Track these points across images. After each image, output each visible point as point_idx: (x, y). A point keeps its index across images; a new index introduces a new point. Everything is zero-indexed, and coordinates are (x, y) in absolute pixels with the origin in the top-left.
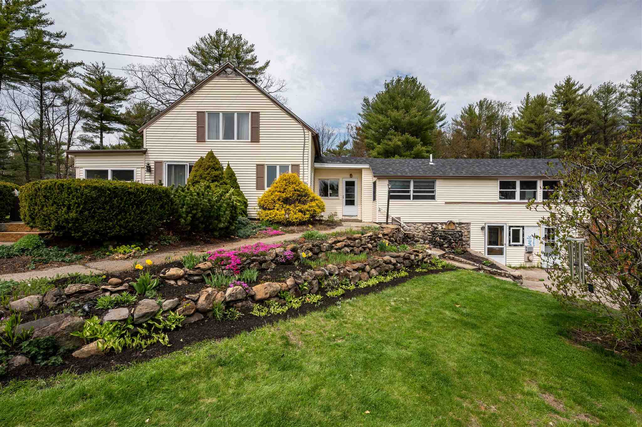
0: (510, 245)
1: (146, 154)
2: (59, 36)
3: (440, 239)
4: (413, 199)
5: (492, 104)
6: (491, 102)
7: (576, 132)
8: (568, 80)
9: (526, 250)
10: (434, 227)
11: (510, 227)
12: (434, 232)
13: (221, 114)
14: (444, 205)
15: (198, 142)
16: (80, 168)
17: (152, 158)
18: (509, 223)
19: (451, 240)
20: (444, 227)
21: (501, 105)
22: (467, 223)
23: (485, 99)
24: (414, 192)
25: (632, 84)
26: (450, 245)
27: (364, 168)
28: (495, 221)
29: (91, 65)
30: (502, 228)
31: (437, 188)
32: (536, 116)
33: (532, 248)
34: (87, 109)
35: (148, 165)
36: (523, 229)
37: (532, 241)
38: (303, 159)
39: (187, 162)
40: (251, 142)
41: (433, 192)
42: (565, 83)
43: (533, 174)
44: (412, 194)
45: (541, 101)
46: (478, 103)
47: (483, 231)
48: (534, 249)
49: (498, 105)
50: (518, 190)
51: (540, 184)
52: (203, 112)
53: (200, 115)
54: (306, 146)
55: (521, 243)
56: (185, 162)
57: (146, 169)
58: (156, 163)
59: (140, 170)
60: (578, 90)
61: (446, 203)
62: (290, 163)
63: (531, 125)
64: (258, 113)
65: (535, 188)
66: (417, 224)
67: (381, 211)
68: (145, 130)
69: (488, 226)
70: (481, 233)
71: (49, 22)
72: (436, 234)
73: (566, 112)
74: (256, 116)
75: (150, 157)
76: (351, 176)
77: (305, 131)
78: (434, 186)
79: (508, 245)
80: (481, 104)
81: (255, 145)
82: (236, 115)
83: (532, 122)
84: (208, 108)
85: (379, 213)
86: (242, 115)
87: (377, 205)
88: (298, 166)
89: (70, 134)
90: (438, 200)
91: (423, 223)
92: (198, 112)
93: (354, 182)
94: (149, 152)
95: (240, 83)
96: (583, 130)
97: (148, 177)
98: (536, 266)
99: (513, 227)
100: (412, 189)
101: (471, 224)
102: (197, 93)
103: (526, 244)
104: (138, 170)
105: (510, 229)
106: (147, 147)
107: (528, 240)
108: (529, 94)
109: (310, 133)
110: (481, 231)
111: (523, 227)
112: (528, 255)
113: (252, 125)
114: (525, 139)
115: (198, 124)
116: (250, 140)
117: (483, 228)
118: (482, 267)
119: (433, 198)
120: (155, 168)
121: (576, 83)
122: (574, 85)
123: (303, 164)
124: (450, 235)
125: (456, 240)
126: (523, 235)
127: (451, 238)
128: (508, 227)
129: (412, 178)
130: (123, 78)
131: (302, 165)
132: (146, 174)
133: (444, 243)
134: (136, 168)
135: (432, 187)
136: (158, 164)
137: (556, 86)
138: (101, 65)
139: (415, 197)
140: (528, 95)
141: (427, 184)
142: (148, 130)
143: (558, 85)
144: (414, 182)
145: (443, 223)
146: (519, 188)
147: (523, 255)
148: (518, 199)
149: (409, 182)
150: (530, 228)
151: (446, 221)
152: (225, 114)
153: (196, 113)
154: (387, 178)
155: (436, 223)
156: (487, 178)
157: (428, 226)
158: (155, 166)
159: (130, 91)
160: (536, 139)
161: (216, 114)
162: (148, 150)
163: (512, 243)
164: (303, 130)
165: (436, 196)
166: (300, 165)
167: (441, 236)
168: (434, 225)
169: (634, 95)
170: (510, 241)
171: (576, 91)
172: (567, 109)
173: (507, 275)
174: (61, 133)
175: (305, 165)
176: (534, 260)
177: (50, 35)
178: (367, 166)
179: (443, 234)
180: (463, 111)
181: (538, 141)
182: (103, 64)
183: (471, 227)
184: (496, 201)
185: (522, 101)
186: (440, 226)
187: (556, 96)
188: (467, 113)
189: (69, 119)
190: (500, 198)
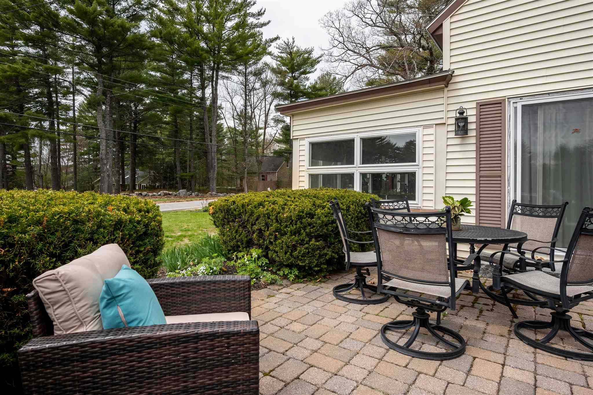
1: (451, 87)
2: (260, 14)
16: (301, 139)
17: (470, 94)
29: (283, 43)
34: (279, 89)
35: (462, 113)
57: (453, 128)
58: (481, 106)
59: (431, 131)
68: (446, 24)
71: (252, 3)
75: (462, 92)
89: (267, 116)
94: (458, 79)
97: (458, 148)
104: (427, 131)
106: (453, 67)
120: (479, 122)
130: (310, 48)
132: (450, 142)
134: (421, 129)
136: (491, 108)
138: (291, 41)
158: (480, 116)
159: (316, 61)
162: (456, 73)
174: (260, 116)
177: (253, 15)
182: (293, 39)
189: (265, 100)
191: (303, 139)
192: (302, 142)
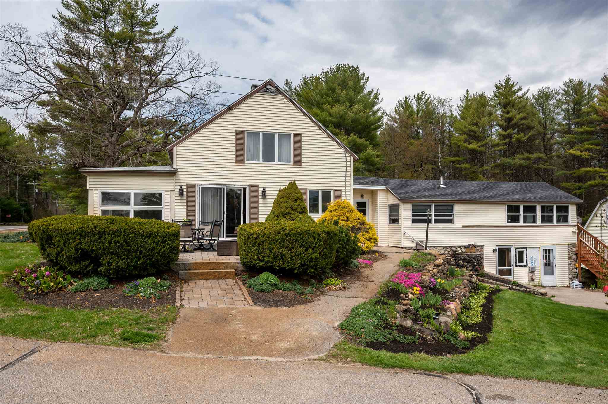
0: (516, 266)
1: (177, 175)
3: (463, 262)
4: (434, 223)
5: (432, 99)
6: (430, 97)
7: (518, 138)
8: (508, 80)
9: (530, 270)
10: (452, 250)
11: (516, 249)
12: (455, 255)
13: (261, 135)
14: (461, 228)
15: (235, 163)
16: (95, 190)
17: (184, 180)
18: (515, 245)
19: (474, 263)
20: (463, 250)
21: (442, 102)
22: (481, 246)
23: (423, 93)
24: (435, 216)
25: (565, 92)
26: (474, 268)
27: (379, 190)
28: (504, 243)
30: (509, 250)
31: (455, 212)
32: (479, 118)
33: (534, 268)
35: (181, 187)
36: (526, 250)
37: (534, 262)
38: (345, 184)
39: (224, 185)
40: (293, 165)
41: (451, 216)
42: (505, 83)
43: (533, 199)
44: (433, 218)
45: (482, 100)
46: (416, 96)
47: (495, 253)
48: (536, 269)
49: (438, 102)
50: (522, 214)
51: (538, 209)
52: (243, 131)
53: (239, 134)
54: (348, 170)
55: (525, 264)
56: (221, 185)
57: (177, 193)
58: (188, 185)
59: (169, 193)
60: (517, 91)
61: (463, 227)
62: (333, 188)
63: (474, 128)
64: (300, 135)
65: (535, 212)
66: (438, 248)
67: (406, 235)
68: (175, 148)
69: (499, 248)
70: (493, 255)
72: (458, 257)
73: (508, 116)
74: (298, 137)
75: (181, 179)
76: (362, 196)
77: (347, 155)
78: (452, 210)
79: (514, 266)
80: (419, 98)
81: (297, 168)
82: (277, 136)
83: (476, 124)
84: (248, 127)
85: (404, 238)
86: (284, 136)
87: (402, 229)
88: (340, 191)
90: (456, 224)
91: (443, 247)
92: (237, 131)
93: (365, 203)
94: (179, 173)
95: (283, 102)
96: (525, 137)
97: (179, 201)
98: (538, 285)
99: (518, 248)
100: (433, 213)
101: (485, 247)
102: (236, 110)
103: (529, 264)
104: (167, 193)
105: (516, 251)
106: (178, 167)
107: (530, 260)
108: (468, 91)
109: (352, 158)
110: (493, 253)
111: (526, 248)
112: (531, 275)
113: (294, 147)
114: (470, 143)
115: (236, 144)
116: (292, 163)
117: (494, 251)
118: (512, 287)
119: (451, 221)
120: (187, 191)
121: (515, 84)
122: (513, 86)
123: (345, 189)
124: (474, 258)
125: (479, 263)
126: (527, 256)
127: (474, 261)
128: (514, 249)
129: (433, 202)
131: (344, 191)
132: (176, 198)
133: (468, 266)
134: (164, 191)
135: (451, 211)
136: (191, 187)
137: (496, 86)
139: (436, 221)
140: (467, 93)
141: (445, 208)
142: (178, 148)
143: (498, 84)
144: (435, 206)
145: (461, 246)
146: (523, 212)
147: (527, 275)
148: (521, 222)
149: (430, 206)
150: (532, 250)
151: (466, 244)
152: (265, 135)
153: (234, 131)
154: (411, 202)
155: (454, 247)
156: (497, 202)
157: (448, 250)
158: (187, 189)
160: (479, 144)
161: (256, 134)
162: (179, 170)
163: (518, 264)
164: (345, 154)
165: (455, 220)
166: (343, 191)
167: (464, 259)
168: (453, 248)
169: (567, 103)
170: (516, 262)
171: (515, 92)
172: (508, 113)
173: (536, 293)
175: (347, 191)
176: (537, 279)
178: (383, 188)
179: (466, 258)
180: (398, 105)
181: (482, 146)
183: (485, 249)
184: (505, 225)
185: (462, 98)
186: (459, 249)
187: (496, 97)
188: (402, 107)
190: (508, 222)
191: (97, 190)
192: (95, 192)
